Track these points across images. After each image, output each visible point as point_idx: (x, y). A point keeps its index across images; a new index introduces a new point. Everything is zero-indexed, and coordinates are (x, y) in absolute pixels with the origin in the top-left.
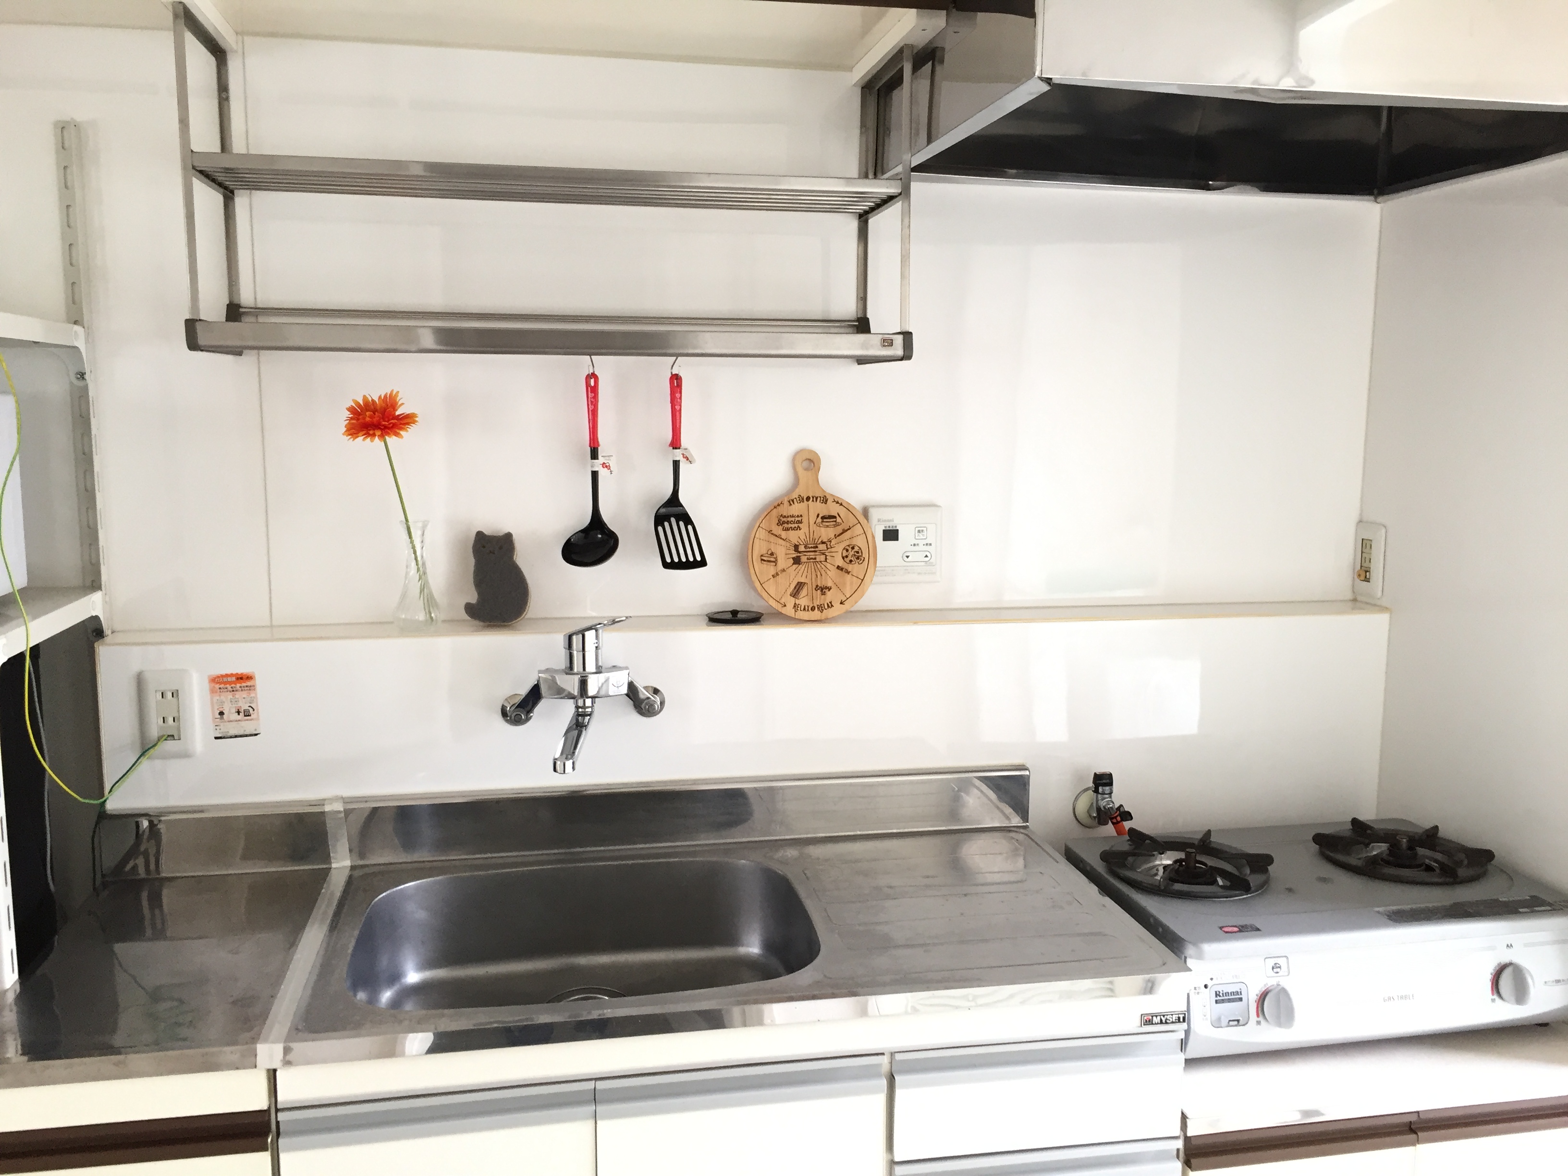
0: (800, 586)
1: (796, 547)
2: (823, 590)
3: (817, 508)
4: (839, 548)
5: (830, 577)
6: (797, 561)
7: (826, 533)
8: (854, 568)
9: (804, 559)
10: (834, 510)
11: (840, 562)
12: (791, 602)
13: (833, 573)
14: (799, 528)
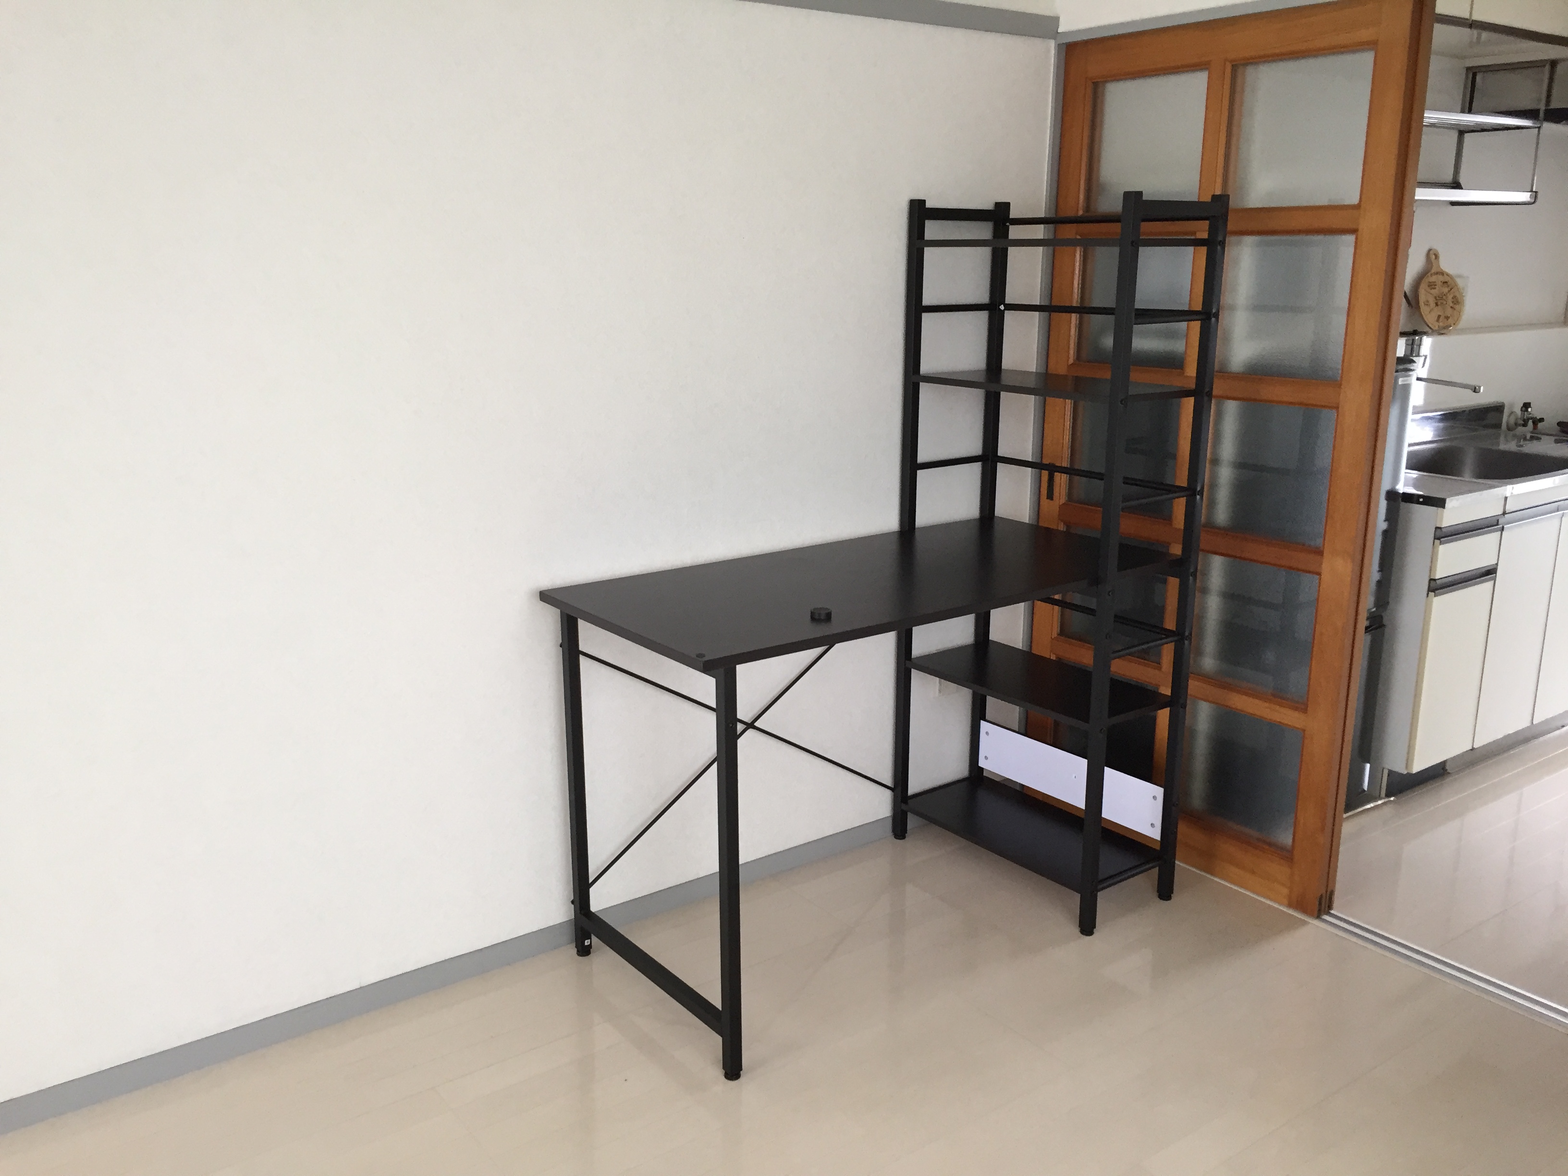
0: (1439, 316)
1: (1435, 298)
2: (1447, 318)
3: (1441, 278)
4: (1450, 297)
5: (1449, 312)
6: (1437, 305)
7: (1446, 290)
8: (1457, 307)
9: (1439, 303)
10: (1446, 279)
11: (1451, 305)
12: (1437, 324)
13: (1450, 309)
14: (1435, 288)
